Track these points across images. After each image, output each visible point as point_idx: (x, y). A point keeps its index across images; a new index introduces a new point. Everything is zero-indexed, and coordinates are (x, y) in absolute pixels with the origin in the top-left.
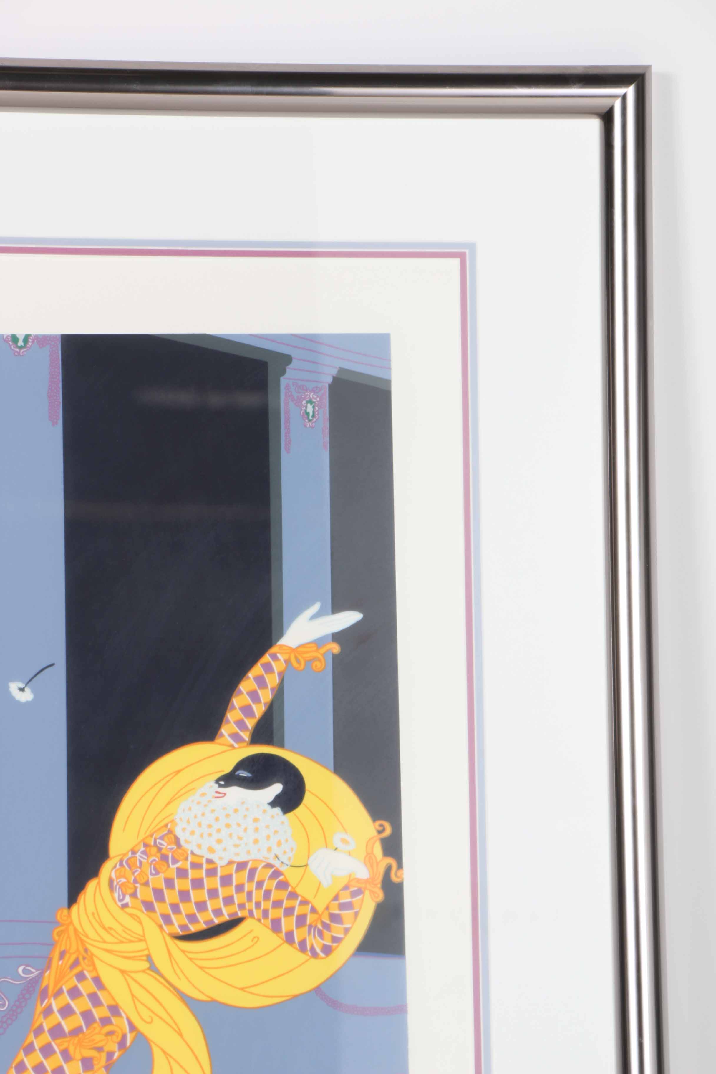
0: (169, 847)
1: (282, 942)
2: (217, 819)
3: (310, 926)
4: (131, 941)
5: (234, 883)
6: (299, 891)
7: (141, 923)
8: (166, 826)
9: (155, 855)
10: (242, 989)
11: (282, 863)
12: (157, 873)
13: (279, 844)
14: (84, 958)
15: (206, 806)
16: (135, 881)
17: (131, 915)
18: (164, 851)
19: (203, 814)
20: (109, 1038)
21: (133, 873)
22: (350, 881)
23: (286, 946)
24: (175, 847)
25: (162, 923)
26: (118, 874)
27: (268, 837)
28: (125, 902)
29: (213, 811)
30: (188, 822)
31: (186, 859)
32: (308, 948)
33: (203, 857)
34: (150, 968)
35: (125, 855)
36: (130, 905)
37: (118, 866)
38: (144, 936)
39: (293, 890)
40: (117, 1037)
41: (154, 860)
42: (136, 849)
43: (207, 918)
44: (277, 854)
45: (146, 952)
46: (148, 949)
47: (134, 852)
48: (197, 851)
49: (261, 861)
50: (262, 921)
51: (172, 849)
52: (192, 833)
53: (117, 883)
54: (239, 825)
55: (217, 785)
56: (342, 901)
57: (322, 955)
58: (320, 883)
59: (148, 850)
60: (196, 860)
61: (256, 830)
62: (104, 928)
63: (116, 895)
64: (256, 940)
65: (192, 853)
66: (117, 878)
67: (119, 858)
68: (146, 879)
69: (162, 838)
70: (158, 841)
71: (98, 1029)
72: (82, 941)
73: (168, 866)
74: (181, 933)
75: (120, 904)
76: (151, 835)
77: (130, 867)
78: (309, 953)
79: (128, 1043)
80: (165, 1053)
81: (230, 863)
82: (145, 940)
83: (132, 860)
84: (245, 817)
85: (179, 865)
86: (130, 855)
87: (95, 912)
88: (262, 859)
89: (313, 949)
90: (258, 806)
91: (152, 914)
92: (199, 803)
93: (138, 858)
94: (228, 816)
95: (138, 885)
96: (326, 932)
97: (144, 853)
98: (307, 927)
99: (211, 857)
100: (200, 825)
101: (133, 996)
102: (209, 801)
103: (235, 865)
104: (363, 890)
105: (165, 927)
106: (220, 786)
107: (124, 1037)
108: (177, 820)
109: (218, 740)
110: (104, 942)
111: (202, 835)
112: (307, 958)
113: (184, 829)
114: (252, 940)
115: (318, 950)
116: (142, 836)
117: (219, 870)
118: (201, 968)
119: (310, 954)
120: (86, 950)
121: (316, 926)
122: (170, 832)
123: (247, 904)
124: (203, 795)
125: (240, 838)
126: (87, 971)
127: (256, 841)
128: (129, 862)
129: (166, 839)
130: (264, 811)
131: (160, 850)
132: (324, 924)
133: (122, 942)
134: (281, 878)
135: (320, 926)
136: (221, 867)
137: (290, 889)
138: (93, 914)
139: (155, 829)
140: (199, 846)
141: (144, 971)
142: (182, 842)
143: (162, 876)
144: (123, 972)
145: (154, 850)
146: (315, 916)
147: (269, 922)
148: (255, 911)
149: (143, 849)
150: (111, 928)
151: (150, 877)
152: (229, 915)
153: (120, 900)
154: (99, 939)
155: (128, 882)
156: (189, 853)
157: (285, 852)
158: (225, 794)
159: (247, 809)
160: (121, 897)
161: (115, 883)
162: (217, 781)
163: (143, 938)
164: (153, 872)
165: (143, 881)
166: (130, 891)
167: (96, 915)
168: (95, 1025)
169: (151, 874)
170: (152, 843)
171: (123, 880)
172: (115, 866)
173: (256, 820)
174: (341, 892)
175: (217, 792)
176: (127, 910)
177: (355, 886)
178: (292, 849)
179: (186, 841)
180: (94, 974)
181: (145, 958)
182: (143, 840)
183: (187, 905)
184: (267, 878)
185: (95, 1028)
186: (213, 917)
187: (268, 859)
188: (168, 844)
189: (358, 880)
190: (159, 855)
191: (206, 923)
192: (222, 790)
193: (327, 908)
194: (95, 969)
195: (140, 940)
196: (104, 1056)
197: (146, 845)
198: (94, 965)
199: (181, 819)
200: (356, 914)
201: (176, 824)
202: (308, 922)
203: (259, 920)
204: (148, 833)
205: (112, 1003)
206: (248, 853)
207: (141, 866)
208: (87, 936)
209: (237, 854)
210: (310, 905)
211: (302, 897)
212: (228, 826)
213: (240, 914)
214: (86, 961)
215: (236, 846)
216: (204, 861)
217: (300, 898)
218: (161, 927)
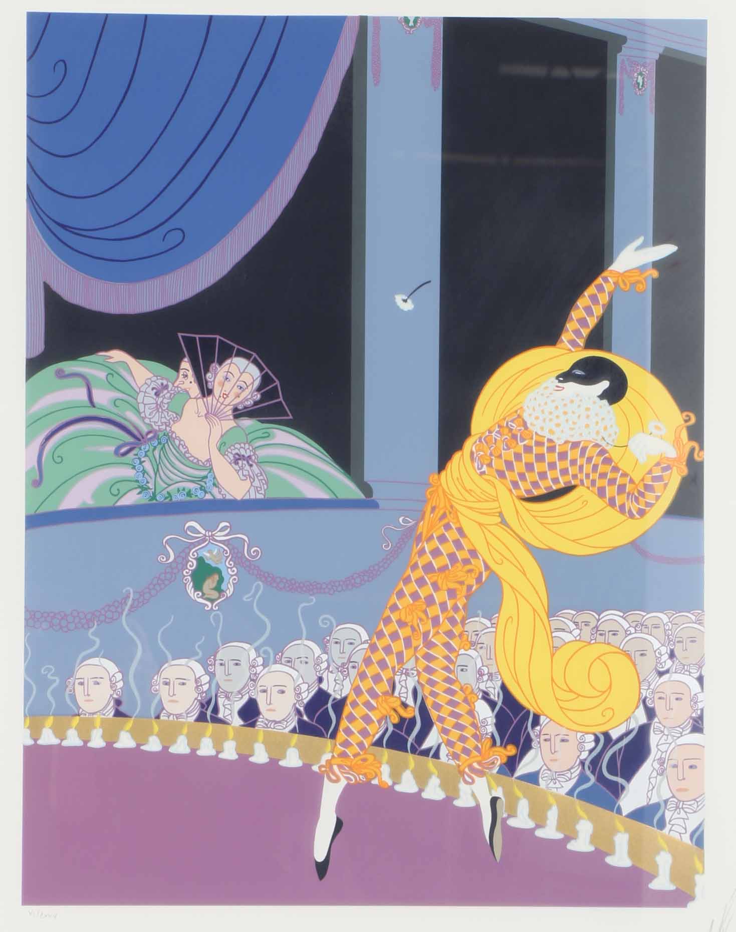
0: (519, 428)
1: (605, 505)
2: (557, 407)
3: (629, 494)
4: (487, 501)
5: (569, 458)
6: (620, 465)
7: (495, 487)
8: (516, 411)
9: (507, 435)
10: (573, 541)
11: (608, 443)
12: (509, 448)
13: (605, 428)
14: (450, 513)
15: (548, 397)
16: (491, 454)
17: (486, 480)
18: (514, 432)
19: (546, 403)
20: (469, 574)
21: (490, 448)
22: (661, 459)
23: (609, 508)
24: (523, 428)
25: (511, 487)
26: (477, 448)
27: (597, 423)
28: (483, 470)
29: (553, 401)
30: (534, 409)
31: (532, 438)
32: (627, 511)
33: (545, 437)
34: (501, 523)
35: (483, 433)
36: (486, 473)
37: (478, 443)
38: (497, 497)
39: (615, 465)
40: (476, 573)
41: (506, 438)
42: (492, 429)
43: (548, 485)
44: (604, 436)
45: (499, 510)
46: (500, 507)
47: (490, 432)
48: (539, 432)
49: (591, 441)
50: (591, 489)
51: (520, 430)
52: (537, 418)
53: (477, 456)
54: (573, 412)
55: (557, 381)
56: (653, 475)
57: (637, 516)
58: (637, 460)
59: (501, 430)
60: (540, 439)
61: (588, 417)
62: (466, 491)
63: (476, 465)
64: (585, 503)
65: (536, 433)
66: (477, 452)
67: (478, 436)
68: (499, 452)
69: (512, 421)
70: (510, 423)
71: (460, 568)
72: (449, 500)
73: (518, 443)
74: (526, 496)
75: (478, 471)
76: (505, 419)
77: (487, 443)
78: (627, 514)
79: (484, 579)
80: (512, 587)
81: (566, 442)
82: (498, 500)
83: (489, 437)
84: (579, 406)
85: (525, 443)
86: (487, 434)
87: (459, 477)
88: (591, 439)
89: (630, 511)
90: (589, 398)
91: (503, 480)
92: (542, 395)
93: (494, 436)
94: (565, 405)
95: (493, 457)
96: (641, 499)
97: (498, 432)
98: (626, 495)
99: (551, 437)
100: (543, 412)
101: (488, 543)
102: (551, 394)
103: (570, 444)
104: (671, 466)
105: (513, 491)
106: (560, 381)
107: (481, 574)
108: (525, 408)
109: (558, 345)
110: (466, 501)
111: (544, 420)
112: (626, 518)
113: (530, 415)
114: (583, 503)
115: (635, 513)
116: (497, 419)
117: (557, 447)
118: (541, 523)
119: (628, 516)
120: (452, 507)
121: (633, 494)
122: (519, 416)
123: (579, 475)
124: (546, 388)
125: (574, 423)
126: (453, 523)
127: (587, 426)
128: (487, 439)
129: (515, 421)
130: (594, 403)
131: (511, 430)
132: (639, 492)
133: (480, 501)
134: (607, 455)
135: (636, 494)
136: (559, 445)
137: (613, 464)
138: (458, 479)
139: (507, 414)
140: (542, 428)
141: (496, 524)
142: (528, 425)
143: (512, 451)
144: (480, 524)
145: (506, 431)
146: (633, 486)
147: (596, 490)
148: (585, 481)
149: (497, 429)
150: (471, 490)
151: (503, 451)
152: (565, 483)
153: (479, 469)
154: (461, 497)
155: (486, 455)
156: (534, 433)
157: (610, 435)
158: (563, 388)
159: (581, 400)
160: (480, 466)
161: (475, 455)
162: (557, 378)
163: (496, 499)
164: (505, 447)
165: (497, 454)
166: (486, 462)
167: (460, 481)
168: (458, 565)
169: (504, 449)
170: (505, 425)
171: (482, 453)
172: (476, 442)
173: (588, 409)
174: (654, 467)
175: (557, 386)
176: (484, 476)
177: (665, 463)
178: (616, 433)
179: (531, 424)
180: (458, 525)
181: (498, 514)
182: (498, 423)
183: (532, 474)
184: (595, 455)
185: (458, 567)
186: (552, 484)
187: (597, 440)
188: (517, 426)
189: (668, 459)
190: (510, 435)
191: (546, 489)
192: (560, 385)
193: (643, 480)
194: (458, 521)
195: (494, 500)
196: (465, 588)
197: (500, 426)
198: (457, 517)
199: (528, 407)
200: (666, 485)
201: (524, 411)
202: (627, 491)
203: (588, 488)
204: (502, 417)
205: (471, 547)
206: (581, 434)
207: (495, 443)
208: (453, 496)
209: (572, 436)
210: (629, 478)
211: (623, 471)
212: (565, 413)
213: (573, 483)
214: (452, 515)
215: (572, 429)
216: (546, 440)
217: (621, 472)
218: (510, 491)
